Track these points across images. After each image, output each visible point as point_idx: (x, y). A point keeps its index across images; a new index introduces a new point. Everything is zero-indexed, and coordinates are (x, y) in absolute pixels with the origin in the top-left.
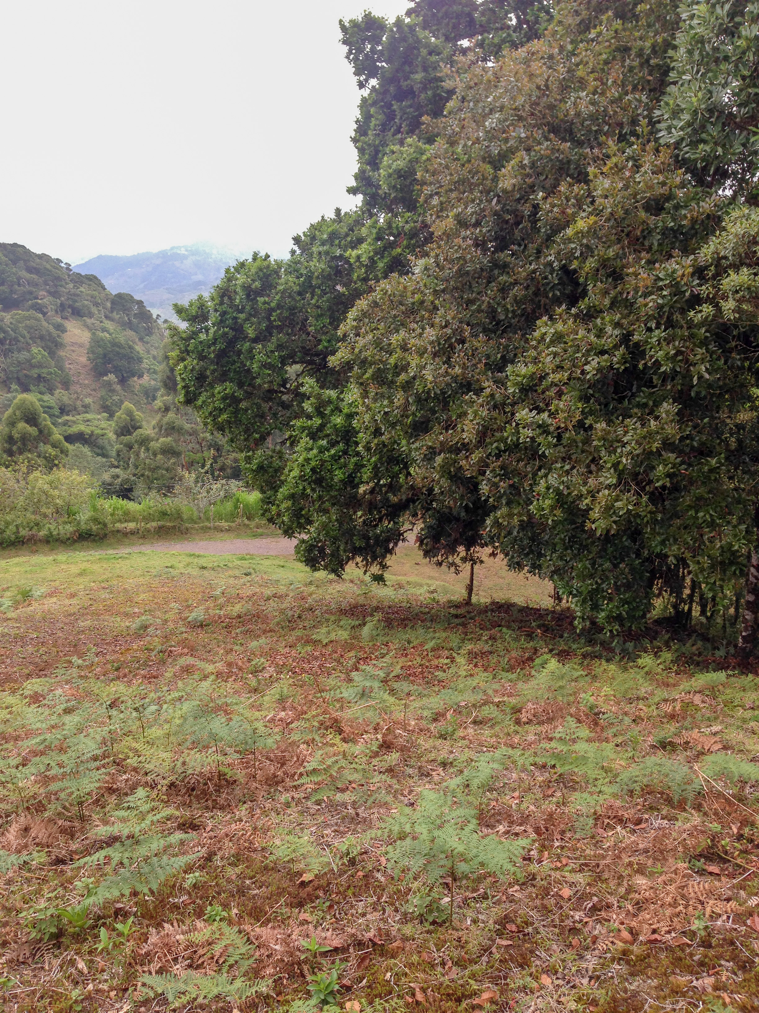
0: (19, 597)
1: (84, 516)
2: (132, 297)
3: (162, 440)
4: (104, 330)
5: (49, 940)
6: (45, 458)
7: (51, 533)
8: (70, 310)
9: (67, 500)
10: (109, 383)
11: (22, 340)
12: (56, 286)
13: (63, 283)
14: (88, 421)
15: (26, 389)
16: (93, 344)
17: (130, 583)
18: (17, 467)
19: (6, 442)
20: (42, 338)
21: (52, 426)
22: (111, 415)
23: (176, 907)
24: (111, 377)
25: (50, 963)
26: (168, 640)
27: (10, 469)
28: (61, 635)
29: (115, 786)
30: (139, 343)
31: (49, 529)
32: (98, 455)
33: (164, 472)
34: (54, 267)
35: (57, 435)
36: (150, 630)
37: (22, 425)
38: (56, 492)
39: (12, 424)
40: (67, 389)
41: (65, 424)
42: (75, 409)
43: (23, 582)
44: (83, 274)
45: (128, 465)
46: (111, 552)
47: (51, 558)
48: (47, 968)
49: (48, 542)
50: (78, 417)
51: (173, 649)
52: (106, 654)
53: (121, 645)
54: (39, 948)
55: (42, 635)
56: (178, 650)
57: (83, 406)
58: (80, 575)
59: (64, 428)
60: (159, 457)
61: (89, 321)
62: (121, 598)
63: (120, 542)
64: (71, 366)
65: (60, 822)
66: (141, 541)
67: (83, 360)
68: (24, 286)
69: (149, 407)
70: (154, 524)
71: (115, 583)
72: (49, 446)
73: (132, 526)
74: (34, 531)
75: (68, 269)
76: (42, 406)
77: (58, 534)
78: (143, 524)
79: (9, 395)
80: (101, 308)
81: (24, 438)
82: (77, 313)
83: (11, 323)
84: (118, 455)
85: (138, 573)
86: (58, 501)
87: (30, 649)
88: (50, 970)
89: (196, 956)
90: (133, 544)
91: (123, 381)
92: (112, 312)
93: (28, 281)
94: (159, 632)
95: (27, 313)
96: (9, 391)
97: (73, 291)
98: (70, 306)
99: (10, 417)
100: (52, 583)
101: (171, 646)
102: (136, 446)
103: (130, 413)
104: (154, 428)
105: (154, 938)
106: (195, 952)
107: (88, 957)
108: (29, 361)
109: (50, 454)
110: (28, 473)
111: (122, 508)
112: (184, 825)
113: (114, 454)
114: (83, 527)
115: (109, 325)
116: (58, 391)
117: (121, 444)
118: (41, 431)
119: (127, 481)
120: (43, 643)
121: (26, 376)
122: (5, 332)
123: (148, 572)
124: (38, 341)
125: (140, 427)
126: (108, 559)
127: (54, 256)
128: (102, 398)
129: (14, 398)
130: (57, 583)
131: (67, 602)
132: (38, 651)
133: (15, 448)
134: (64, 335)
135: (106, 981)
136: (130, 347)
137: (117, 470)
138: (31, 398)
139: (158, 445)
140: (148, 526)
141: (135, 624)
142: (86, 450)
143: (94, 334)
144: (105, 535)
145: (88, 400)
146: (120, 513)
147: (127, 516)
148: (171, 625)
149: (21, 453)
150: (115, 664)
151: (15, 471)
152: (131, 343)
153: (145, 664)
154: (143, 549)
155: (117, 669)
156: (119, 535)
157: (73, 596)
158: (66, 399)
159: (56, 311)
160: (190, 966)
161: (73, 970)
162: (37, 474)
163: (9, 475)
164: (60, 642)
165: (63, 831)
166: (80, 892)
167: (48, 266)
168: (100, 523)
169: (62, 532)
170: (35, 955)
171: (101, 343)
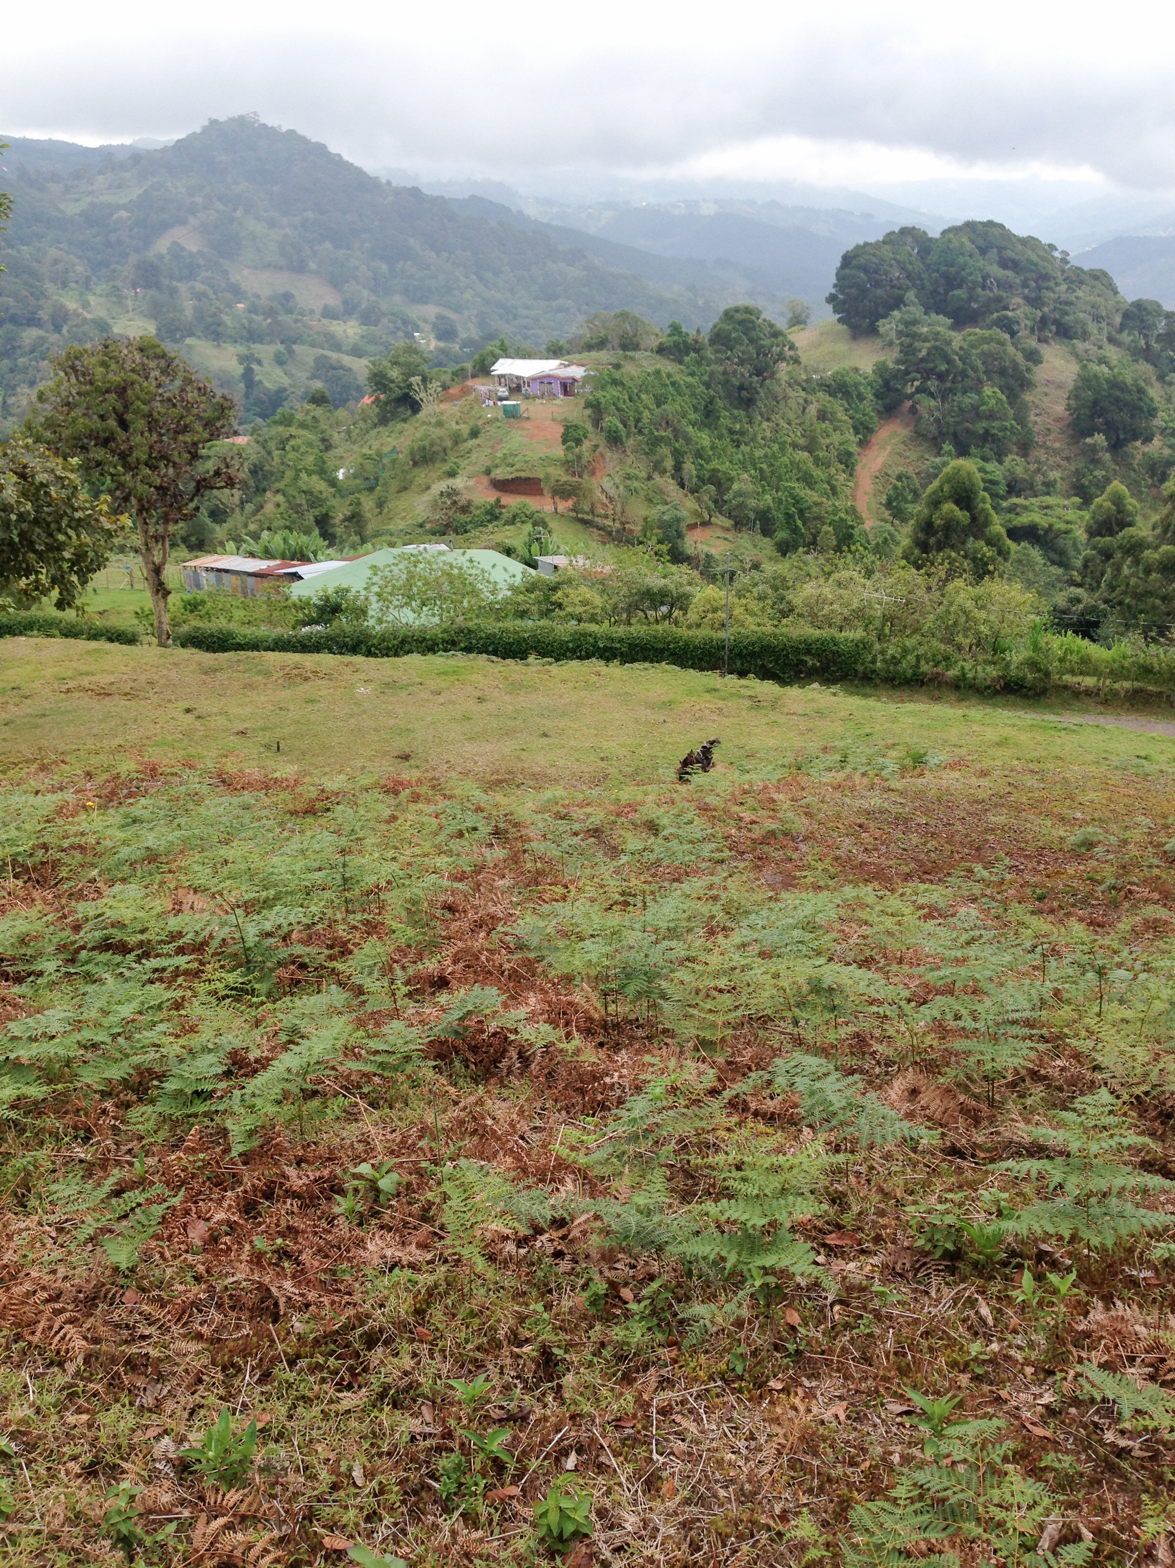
0: (908, 762)
1: (1017, 656)
2: (1159, 306)
3: (1165, 548)
4: (1102, 361)
5: (942, 1257)
6: (974, 559)
7: (964, 674)
8: (1054, 328)
9: (996, 628)
10: (1093, 449)
11: (971, 374)
12: (1039, 288)
13: (1052, 284)
14: (1047, 507)
15: (963, 451)
16: (1080, 384)
17: (1074, 771)
18: (933, 570)
19: (922, 530)
20: (1002, 372)
21: (992, 512)
22: (1087, 500)
23: (1133, 1283)
24: (1099, 439)
25: (938, 1290)
26: (1127, 873)
27: (922, 571)
28: (960, 828)
29: (1043, 1072)
30: (1157, 385)
31: (963, 668)
32: (1053, 563)
33: (1158, 602)
34: (1043, 259)
35: (997, 527)
36: (1099, 850)
37: (949, 507)
38: (983, 615)
39: (935, 504)
40: (1025, 456)
41: (1012, 509)
42: (1031, 487)
43: (915, 740)
44: (1086, 268)
45: (1099, 583)
46: (1052, 717)
47: (960, 712)
48: (933, 1294)
49: (957, 687)
50: (1033, 500)
51: (1134, 888)
52: (1022, 871)
53: (1047, 863)
54: (925, 1264)
55: (932, 822)
56: (1144, 892)
57: (1044, 484)
58: (999, 744)
59: (1009, 516)
60: (1154, 576)
61: (1080, 345)
62: (1058, 792)
63: (1066, 705)
64: (1038, 419)
65: (962, 1098)
66: (1101, 708)
67: (1060, 409)
68: (991, 290)
69: (1154, 491)
70: (1127, 684)
71: (1051, 766)
72: (982, 543)
73: (1089, 681)
74: (939, 669)
75: (1064, 261)
76: (984, 481)
77: (974, 678)
78: (1108, 682)
79: (938, 460)
80: (1104, 325)
81: (950, 526)
82: (1065, 332)
83: (961, 348)
84: (1085, 566)
85: (1089, 758)
86: (982, 628)
87: (915, 839)
88: (938, 1301)
89: (1164, 1367)
90: (1086, 711)
91: (1116, 446)
92: (1120, 331)
93: (997, 281)
94: (1111, 856)
95: (986, 333)
96: (939, 454)
97: (1064, 297)
98: (1056, 322)
99: (934, 493)
100: (956, 750)
101: (1130, 883)
102: (1118, 555)
103: (1118, 501)
104: (1154, 529)
105: (1098, 1314)
106: (1163, 1360)
107: (994, 1303)
108: (975, 408)
109: (984, 555)
110: (947, 580)
111: (1078, 652)
112: (1151, 1165)
113: (1078, 563)
114: (1013, 672)
115: (1112, 353)
116: (1010, 457)
117: (1094, 548)
118: (974, 519)
119: (1093, 609)
120: (933, 834)
121: (968, 431)
122: (949, 361)
123: (1105, 759)
124: (996, 377)
125: (1130, 524)
126: (1045, 728)
127: (1045, 240)
128: (1078, 473)
129: (945, 464)
130: (963, 751)
131: (974, 781)
132: (925, 844)
133: (932, 541)
134: (1035, 369)
135: (1020, 1348)
136: (1141, 391)
137: (1079, 591)
138: (969, 465)
139: (1157, 556)
140: (1116, 686)
141: (1074, 836)
142: (1036, 554)
143: (1084, 367)
144: (1044, 692)
145: (1055, 475)
146: (1075, 658)
147: (1086, 666)
148: (1133, 850)
149: (939, 549)
150: (1038, 891)
151: (929, 575)
152: (1143, 384)
153: (1085, 902)
154: (1101, 720)
155: (1041, 899)
156: (1066, 694)
157: (984, 774)
158: (1019, 471)
159: (1032, 330)
160: (1152, 1378)
161: (972, 1313)
162: (959, 583)
163: (920, 580)
164: (957, 838)
165: (964, 1110)
166: (986, 1207)
167: (1034, 257)
168: (1039, 670)
169: (981, 675)
170: (918, 1270)
171: (1094, 383)
